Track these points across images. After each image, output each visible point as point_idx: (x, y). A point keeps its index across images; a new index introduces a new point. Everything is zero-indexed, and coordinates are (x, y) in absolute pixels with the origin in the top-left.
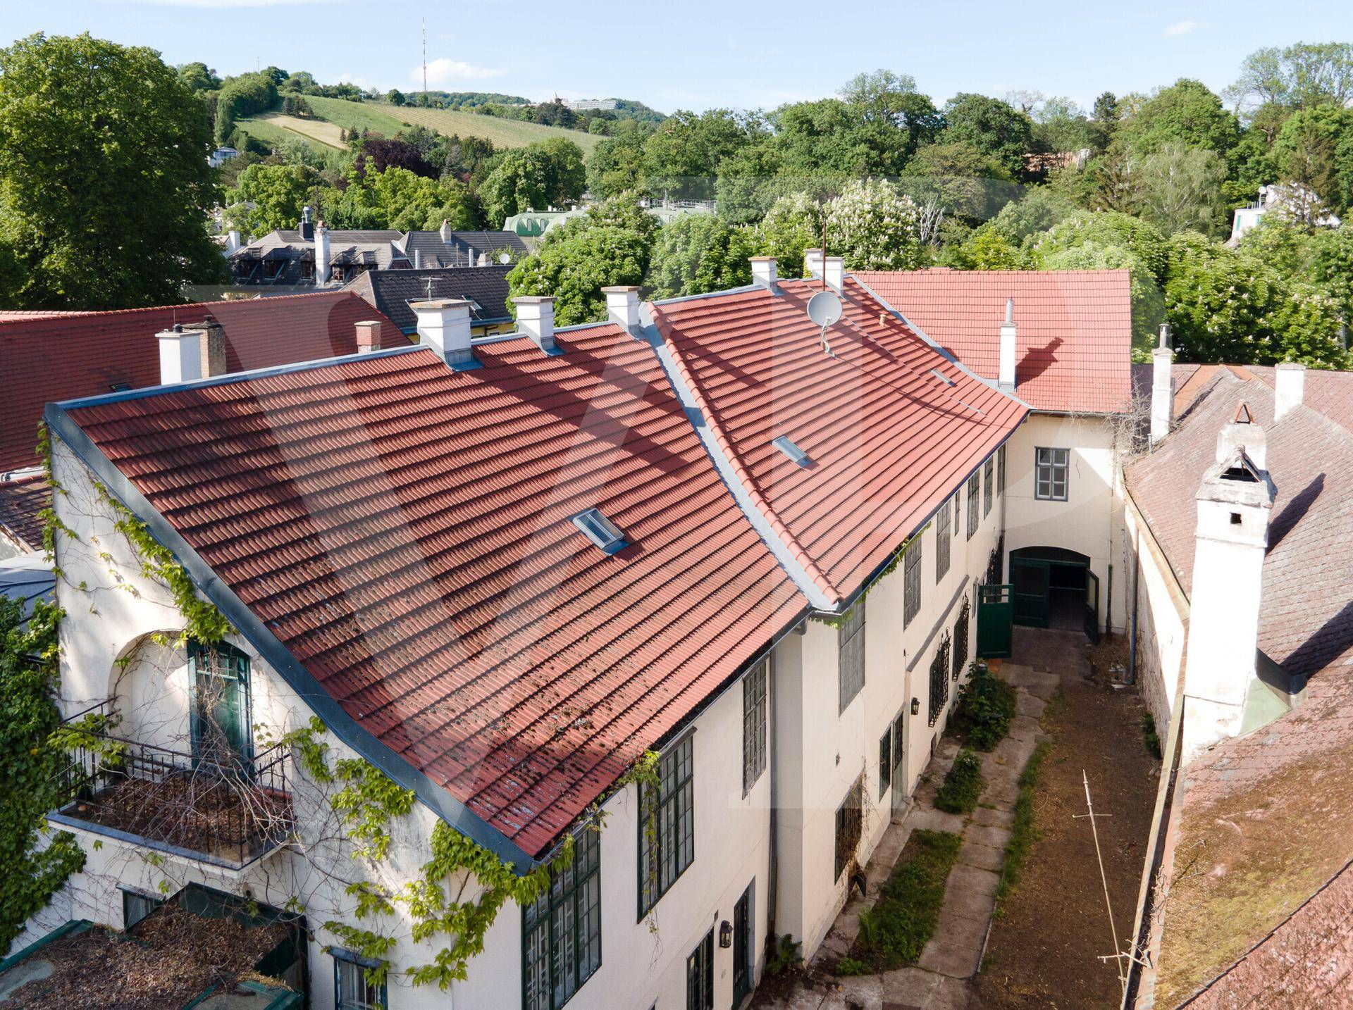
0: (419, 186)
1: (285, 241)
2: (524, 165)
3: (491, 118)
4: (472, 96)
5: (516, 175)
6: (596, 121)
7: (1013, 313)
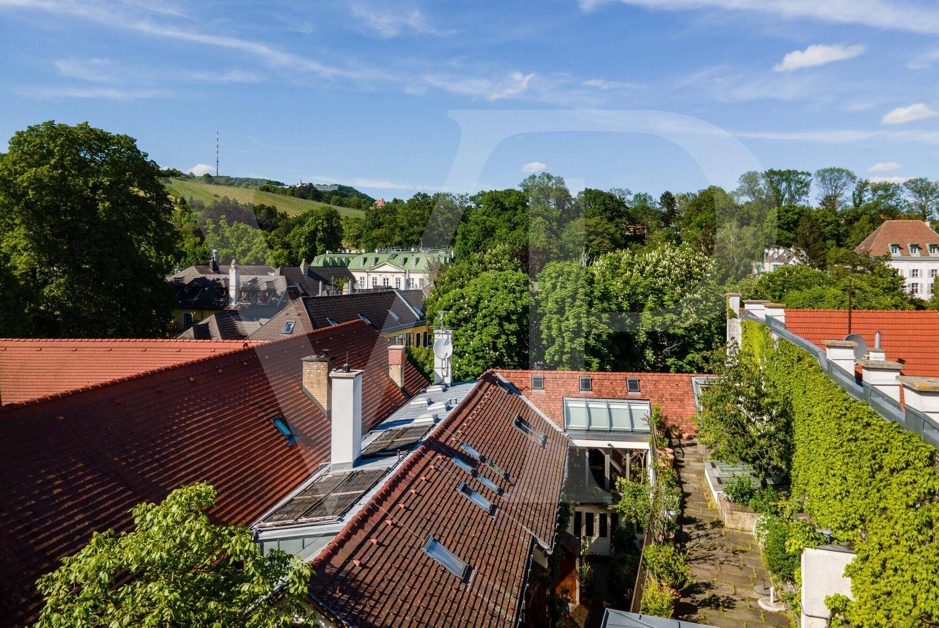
0: (256, 235)
1: (201, 272)
2: (322, 224)
3: (270, 193)
4: (248, 180)
5: (317, 230)
6: (335, 198)
7: (881, 340)
